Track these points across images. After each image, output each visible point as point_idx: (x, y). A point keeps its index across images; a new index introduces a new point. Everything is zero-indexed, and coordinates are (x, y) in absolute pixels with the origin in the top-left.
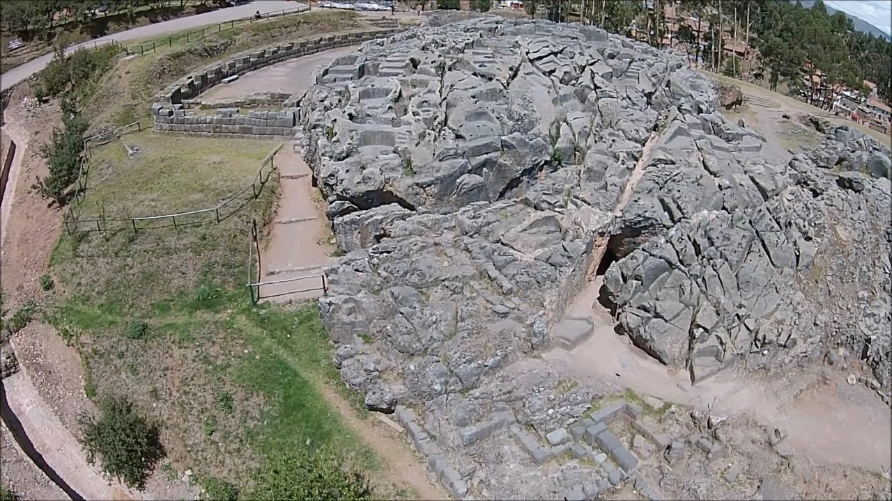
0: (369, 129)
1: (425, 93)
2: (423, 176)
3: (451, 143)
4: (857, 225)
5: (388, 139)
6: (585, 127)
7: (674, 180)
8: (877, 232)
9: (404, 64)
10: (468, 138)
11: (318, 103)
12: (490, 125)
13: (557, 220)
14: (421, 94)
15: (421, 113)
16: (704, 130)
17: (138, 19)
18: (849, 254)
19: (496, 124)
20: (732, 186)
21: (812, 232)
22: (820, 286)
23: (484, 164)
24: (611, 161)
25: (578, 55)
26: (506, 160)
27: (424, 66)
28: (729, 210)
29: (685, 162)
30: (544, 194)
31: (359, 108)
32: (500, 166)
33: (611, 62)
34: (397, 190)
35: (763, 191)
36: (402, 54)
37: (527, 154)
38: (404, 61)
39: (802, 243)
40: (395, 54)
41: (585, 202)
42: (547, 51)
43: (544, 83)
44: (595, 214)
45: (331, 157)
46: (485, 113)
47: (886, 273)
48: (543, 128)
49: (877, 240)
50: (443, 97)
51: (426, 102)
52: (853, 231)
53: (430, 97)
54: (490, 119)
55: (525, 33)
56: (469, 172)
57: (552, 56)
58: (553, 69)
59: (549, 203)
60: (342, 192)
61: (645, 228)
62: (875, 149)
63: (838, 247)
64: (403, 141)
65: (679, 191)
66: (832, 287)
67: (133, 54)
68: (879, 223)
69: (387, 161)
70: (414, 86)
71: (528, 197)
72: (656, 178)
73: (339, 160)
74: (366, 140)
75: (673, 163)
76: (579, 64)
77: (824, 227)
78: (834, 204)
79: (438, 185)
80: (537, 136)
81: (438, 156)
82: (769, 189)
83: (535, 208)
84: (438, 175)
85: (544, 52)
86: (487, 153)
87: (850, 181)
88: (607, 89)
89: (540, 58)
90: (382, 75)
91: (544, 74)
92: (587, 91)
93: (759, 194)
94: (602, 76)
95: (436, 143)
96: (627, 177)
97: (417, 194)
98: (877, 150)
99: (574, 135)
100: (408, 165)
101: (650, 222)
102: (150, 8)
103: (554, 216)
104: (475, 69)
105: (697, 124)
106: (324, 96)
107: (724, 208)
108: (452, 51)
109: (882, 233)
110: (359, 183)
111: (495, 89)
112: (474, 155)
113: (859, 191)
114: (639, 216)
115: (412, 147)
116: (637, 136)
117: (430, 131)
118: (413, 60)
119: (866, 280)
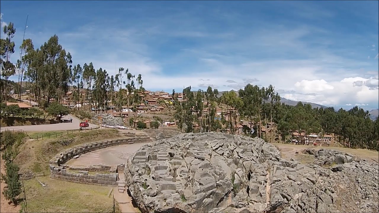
0: (164, 183)
1: (181, 167)
2: (190, 201)
3: (199, 187)
4: (346, 182)
5: (173, 187)
6: (243, 174)
7: (283, 187)
8: (353, 182)
9: (167, 155)
10: (204, 184)
11: (135, 172)
12: (211, 178)
13: (248, 210)
14: (180, 168)
15: (183, 176)
16: (283, 166)
17: (26, 122)
18: (347, 193)
19: (212, 177)
20: (302, 183)
21: (333, 190)
22: (342, 206)
23: (211, 194)
24: (259, 185)
25: (229, 146)
26: (219, 191)
27: (176, 156)
28: (304, 192)
29: (283, 179)
30: (239, 201)
31: (156, 175)
32: (217, 193)
33: (241, 146)
34: (180, 207)
35: (312, 182)
36: (164, 151)
37: (226, 188)
38: (166, 154)
39: (332, 194)
40: (160, 151)
41: (255, 201)
42: (218, 146)
43: (222, 159)
44: (260, 205)
45: (148, 196)
46: (207, 174)
47: (362, 193)
48: (229, 177)
49: (354, 184)
50: (189, 169)
51: (182, 171)
52: (345, 185)
53: (183, 169)
54: (210, 176)
55: (204, 139)
56: (206, 197)
57: (220, 147)
58: (223, 153)
59: (242, 205)
60: (157, 210)
61: (278, 206)
62: (336, 154)
63: (342, 192)
64: (179, 187)
65: (286, 190)
66: (346, 205)
67: (33, 138)
68: (352, 178)
69: (175, 196)
70: (175, 165)
71: (233, 204)
72: (277, 188)
73: (153, 196)
74: (163, 187)
75: (280, 180)
76: (231, 149)
77: (336, 187)
78: (335, 178)
79: (196, 204)
80: (227, 180)
81: (195, 192)
82: (315, 180)
83: (236, 207)
84: (196, 200)
85: (217, 146)
86: (212, 189)
87: (337, 168)
88: (245, 158)
89: (217, 149)
90: (159, 160)
91: (220, 155)
92: (238, 160)
93: (312, 183)
94: (241, 153)
95: (193, 187)
96: (266, 189)
97: (189, 208)
98: (337, 154)
99: (240, 178)
100: (183, 197)
101: (280, 203)
102: (31, 117)
103: (246, 209)
104: (195, 156)
105: (281, 164)
106: (138, 169)
107: (302, 191)
108: (184, 149)
109: (355, 181)
110: (165, 205)
111: (207, 163)
112: (207, 191)
113: (341, 171)
114: (277, 202)
115: (183, 190)
116: (263, 174)
117: (189, 183)
118: (170, 153)
119: (356, 198)
